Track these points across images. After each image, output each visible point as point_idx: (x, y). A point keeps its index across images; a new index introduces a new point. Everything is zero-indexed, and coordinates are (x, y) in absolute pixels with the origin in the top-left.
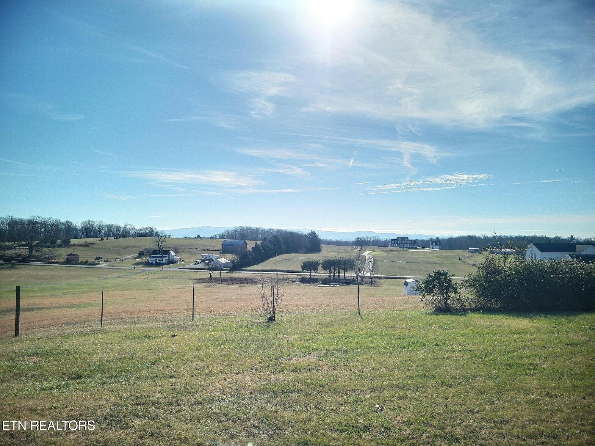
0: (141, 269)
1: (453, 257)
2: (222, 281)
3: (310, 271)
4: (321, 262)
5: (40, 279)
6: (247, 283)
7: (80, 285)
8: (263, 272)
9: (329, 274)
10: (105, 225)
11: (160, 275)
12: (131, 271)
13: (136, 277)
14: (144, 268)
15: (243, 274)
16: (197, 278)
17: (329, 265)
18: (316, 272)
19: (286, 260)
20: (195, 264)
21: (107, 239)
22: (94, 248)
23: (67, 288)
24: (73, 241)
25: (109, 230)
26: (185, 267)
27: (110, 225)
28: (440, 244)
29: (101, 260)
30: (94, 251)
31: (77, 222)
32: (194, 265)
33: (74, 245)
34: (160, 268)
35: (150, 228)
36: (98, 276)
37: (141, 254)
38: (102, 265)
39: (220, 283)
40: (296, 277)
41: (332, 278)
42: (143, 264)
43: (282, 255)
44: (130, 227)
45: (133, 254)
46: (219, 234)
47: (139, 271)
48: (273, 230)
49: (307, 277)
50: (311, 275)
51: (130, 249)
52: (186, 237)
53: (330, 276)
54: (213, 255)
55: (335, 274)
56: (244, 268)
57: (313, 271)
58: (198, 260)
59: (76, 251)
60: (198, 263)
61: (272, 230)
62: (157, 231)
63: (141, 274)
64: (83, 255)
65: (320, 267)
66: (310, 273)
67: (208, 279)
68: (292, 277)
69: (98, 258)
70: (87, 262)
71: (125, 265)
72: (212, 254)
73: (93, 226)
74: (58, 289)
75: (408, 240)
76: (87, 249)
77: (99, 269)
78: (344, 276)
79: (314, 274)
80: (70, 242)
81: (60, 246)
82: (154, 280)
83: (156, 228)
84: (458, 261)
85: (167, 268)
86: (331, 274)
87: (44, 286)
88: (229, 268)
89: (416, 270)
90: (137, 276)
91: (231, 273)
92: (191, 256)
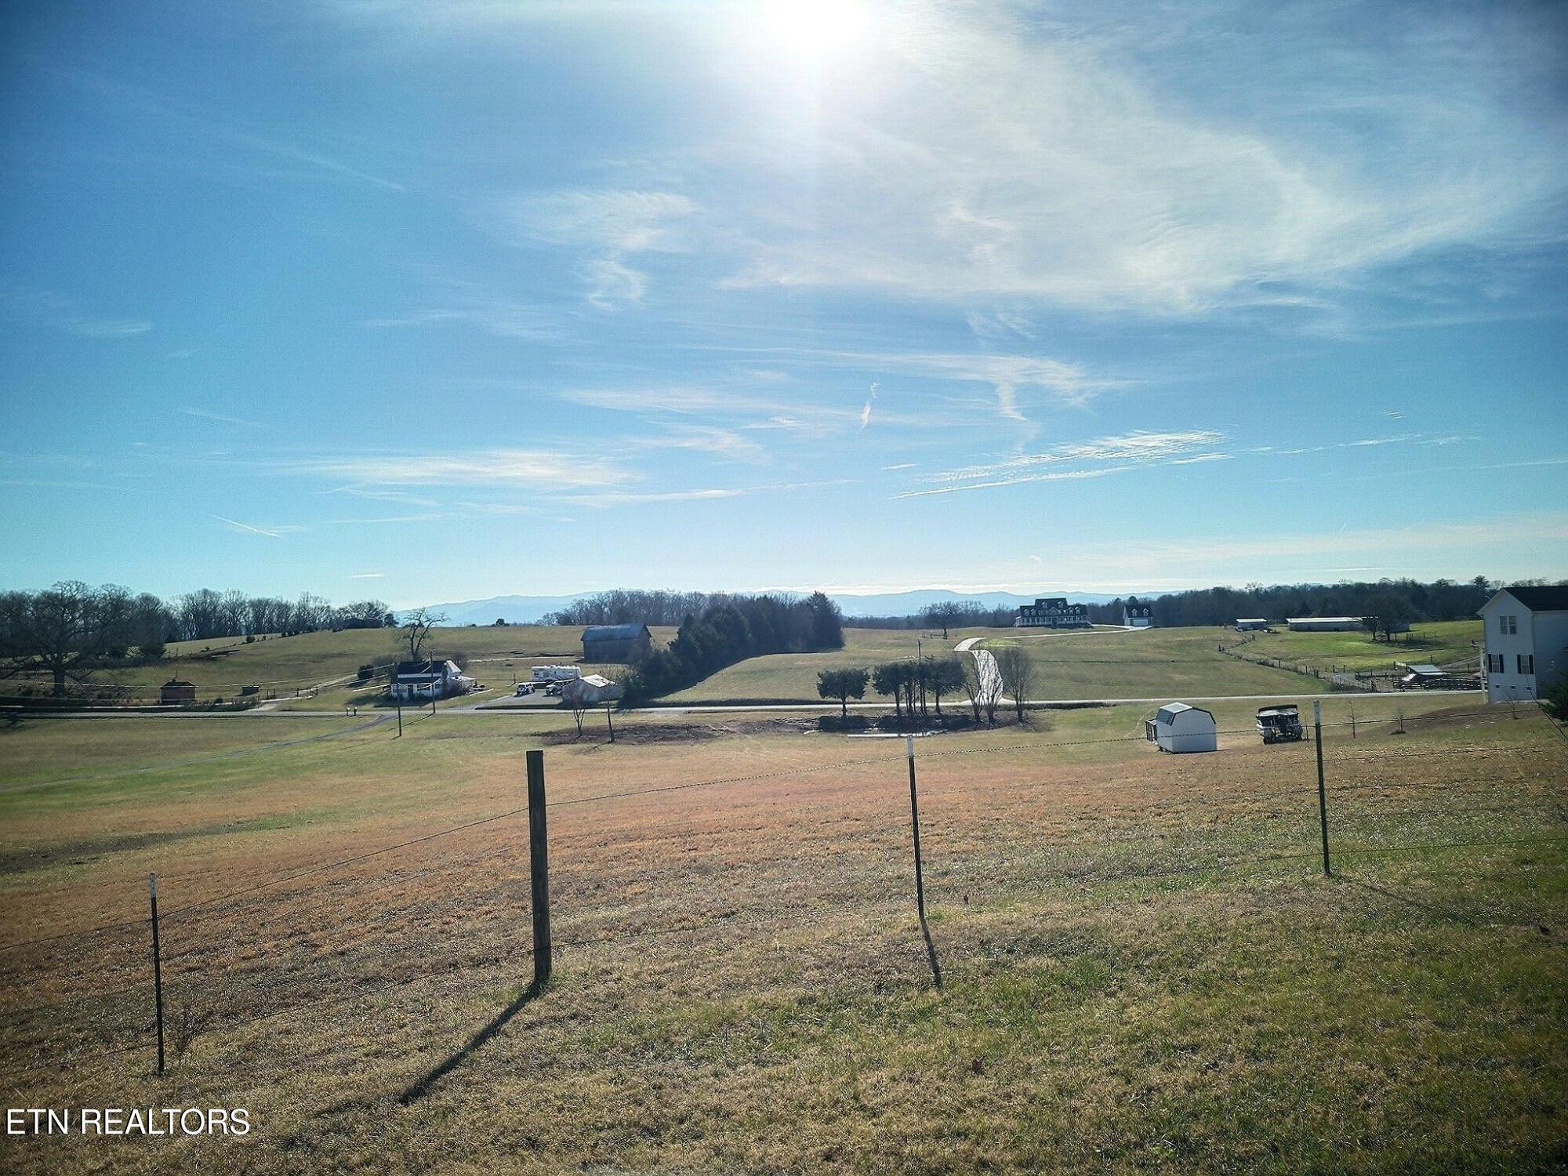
0: (374, 715)
1: (1200, 645)
2: (613, 735)
3: (844, 699)
4: (871, 672)
5: (99, 755)
6: (681, 738)
7: (220, 765)
8: (713, 708)
9: (895, 705)
10: (247, 601)
11: (433, 730)
12: (348, 720)
13: (366, 737)
14: (382, 713)
15: (660, 716)
16: (534, 730)
17: (892, 679)
18: (858, 700)
19: (765, 672)
20: (519, 695)
21: (265, 637)
22: (232, 664)
23: (189, 776)
24: (171, 649)
25: (258, 617)
26: (493, 703)
27: (260, 602)
28: (1150, 614)
29: (257, 695)
30: (234, 672)
31: (173, 597)
32: (516, 696)
33: (176, 659)
34: (426, 710)
35: (371, 606)
36: (260, 739)
37: (365, 674)
38: (262, 709)
39: (609, 742)
40: (806, 715)
41: (905, 714)
42: (374, 702)
43: (750, 659)
44: (318, 604)
45: (343, 676)
46: (557, 613)
47: (371, 721)
48: (701, 595)
49: (835, 714)
50: (844, 710)
51: (331, 662)
52: (474, 625)
53: (898, 709)
54: (565, 667)
55: (910, 704)
56: (657, 700)
57: (850, 698)
58: (528, 683)
59: (185, 674)
60: (527, 692)
61: (698, 596)
62: (388, 611)
63: (377, 727)
64: (206, 684)
65: (869, 687)
66: (844, 703)
67: (571, 732)
68: (796, 716)
69: (247, 691)
70: (220, 701)
71: (326, 706)
72: (561, 665)
73: (215, 608)
74: (165, 779)
75: (1066, 606)
76: (213, 667)
77: (256, 720)
78: (938, 708)
79: (854, 706)
80: (165, 650)
81: (136, 663)
82: (421, 742)
83: (386, 603)
84: (1220, 656)
85: (445, 708)
86: (901, 705)
87: (121, 774)
88: (615, 702)
89: (1119, 684)
90: (368, 734)
91: (624, 713)
92: (499, 673)
